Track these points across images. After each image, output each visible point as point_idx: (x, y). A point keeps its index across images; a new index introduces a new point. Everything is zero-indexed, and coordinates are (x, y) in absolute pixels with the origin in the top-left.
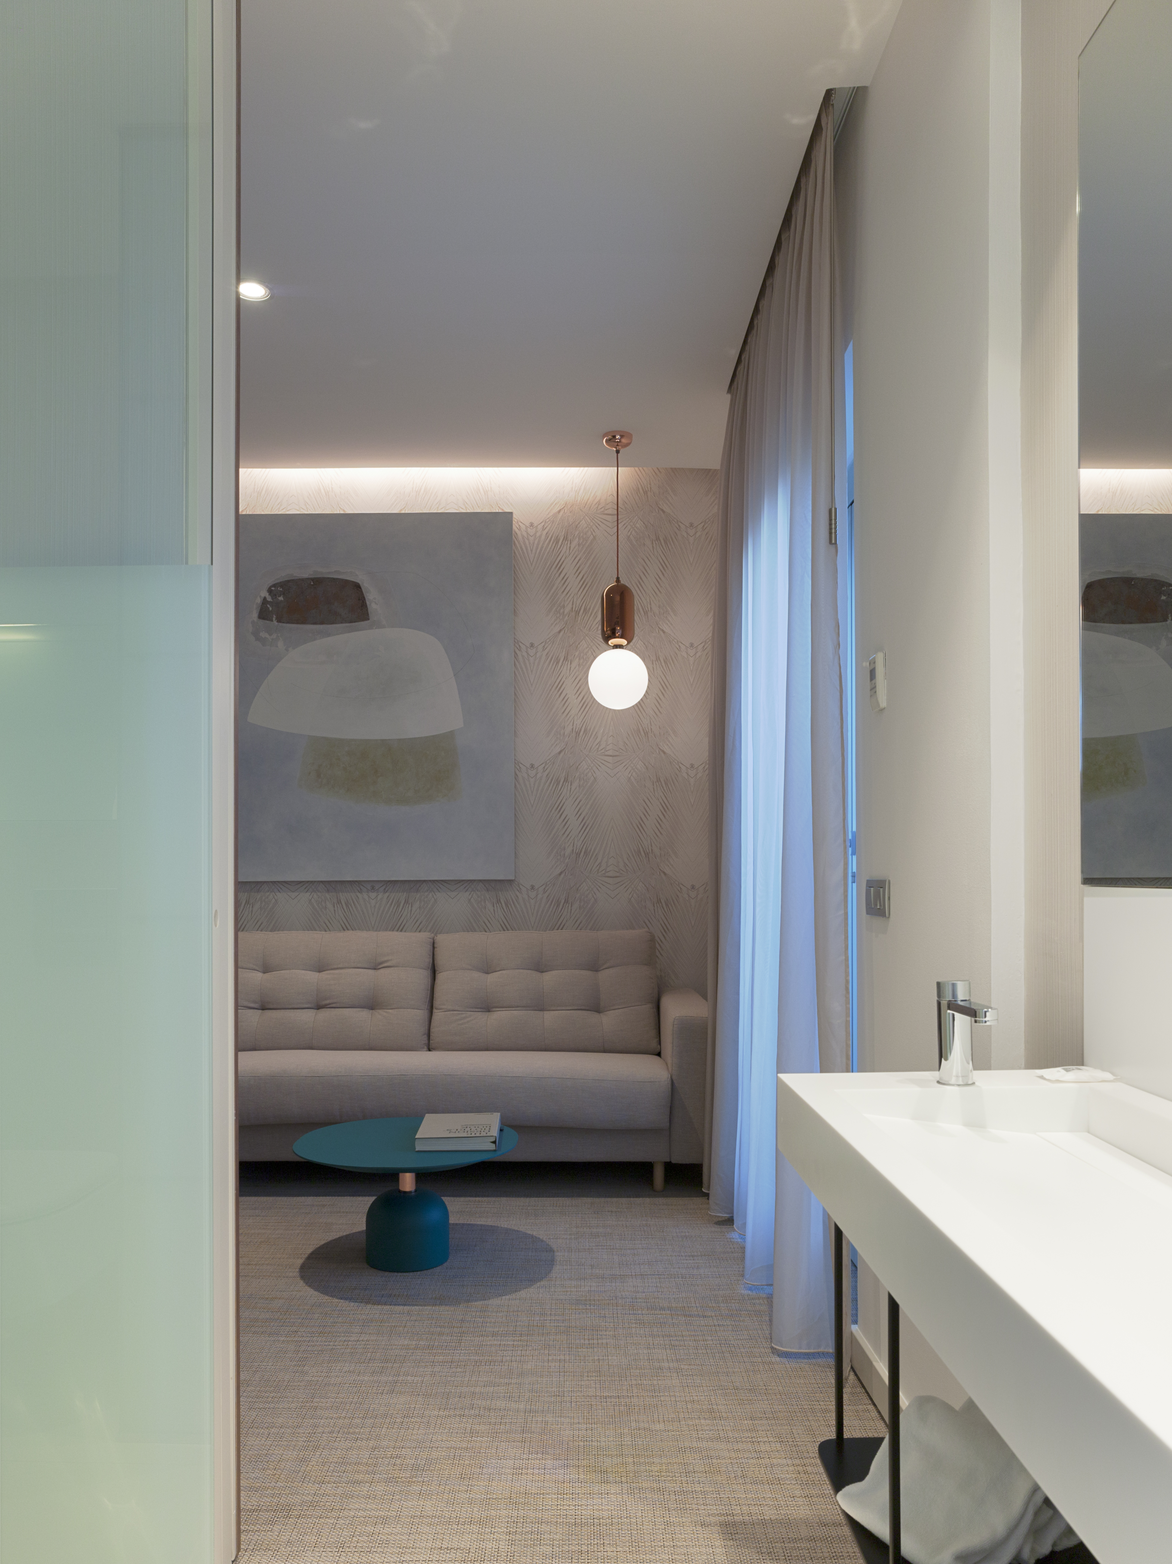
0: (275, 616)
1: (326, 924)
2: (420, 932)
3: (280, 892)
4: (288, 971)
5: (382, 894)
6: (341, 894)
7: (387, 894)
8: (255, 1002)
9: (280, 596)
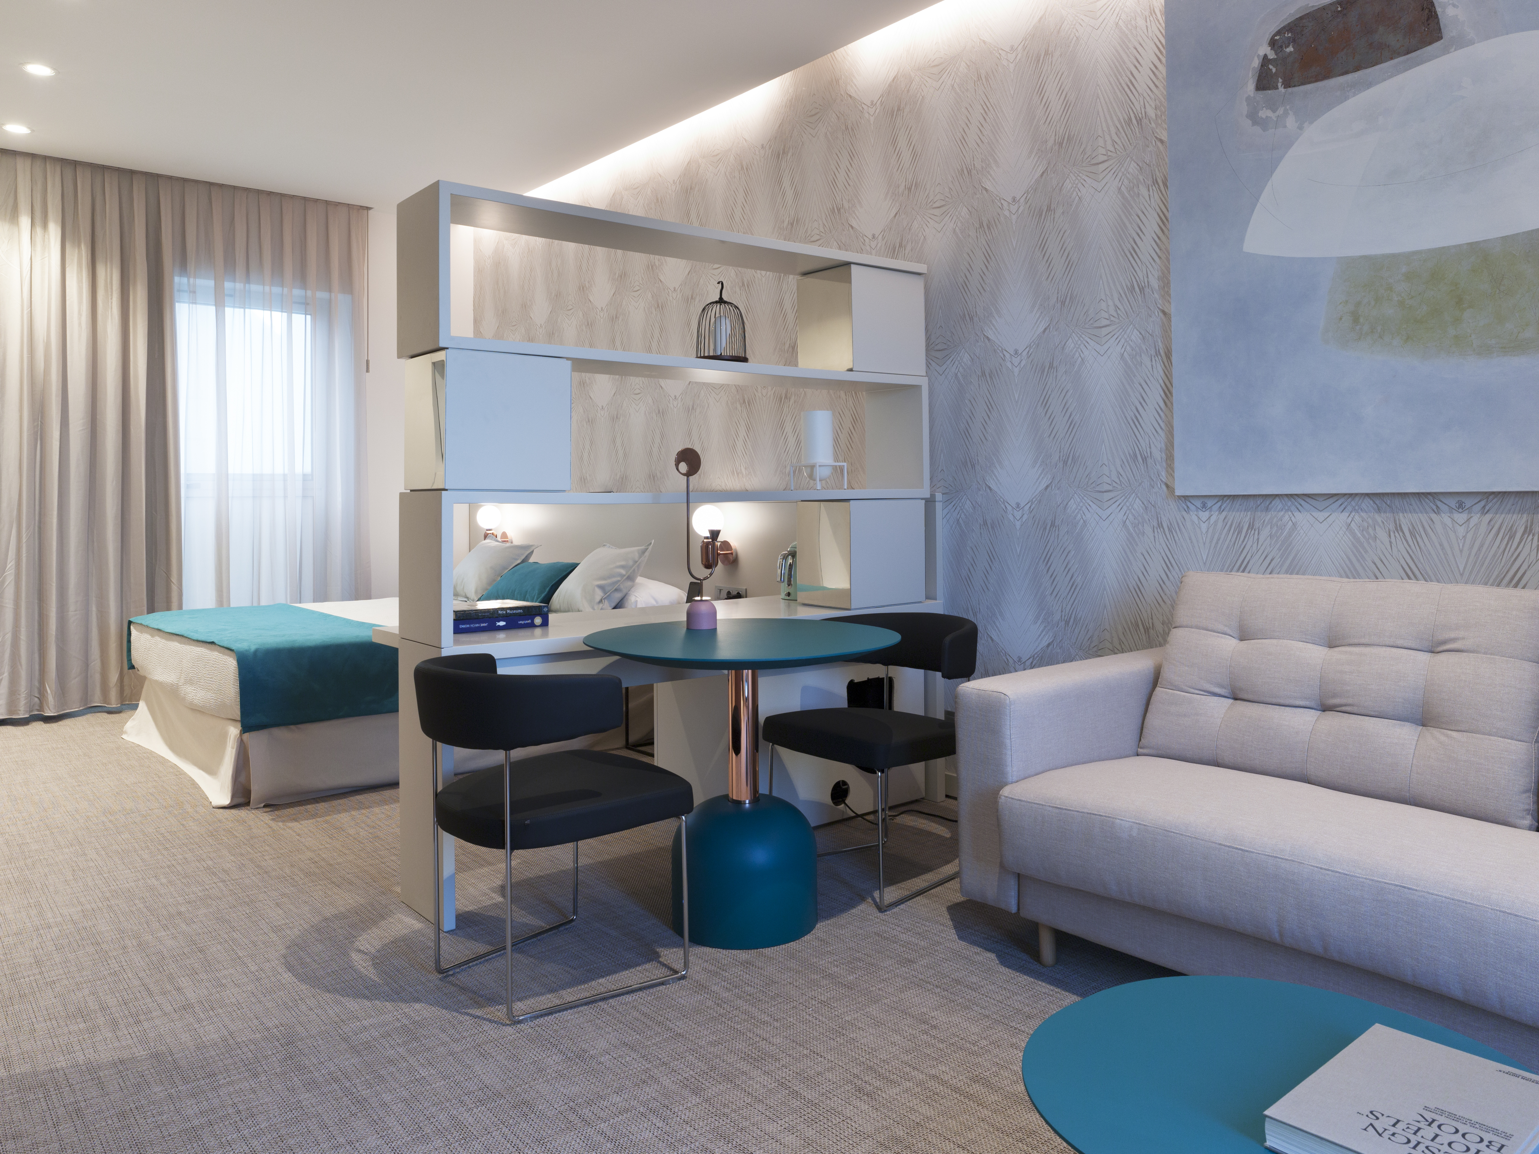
0: (1280, 80)
1: (1375, 564)
2: (1524, 588)
3: (1300, 512)
4: (1274, 641)
5: (1478, 515)
6: (1401, 515)
7: (1488, 517)
8: (1222, 686)
9: (1288, 46)
